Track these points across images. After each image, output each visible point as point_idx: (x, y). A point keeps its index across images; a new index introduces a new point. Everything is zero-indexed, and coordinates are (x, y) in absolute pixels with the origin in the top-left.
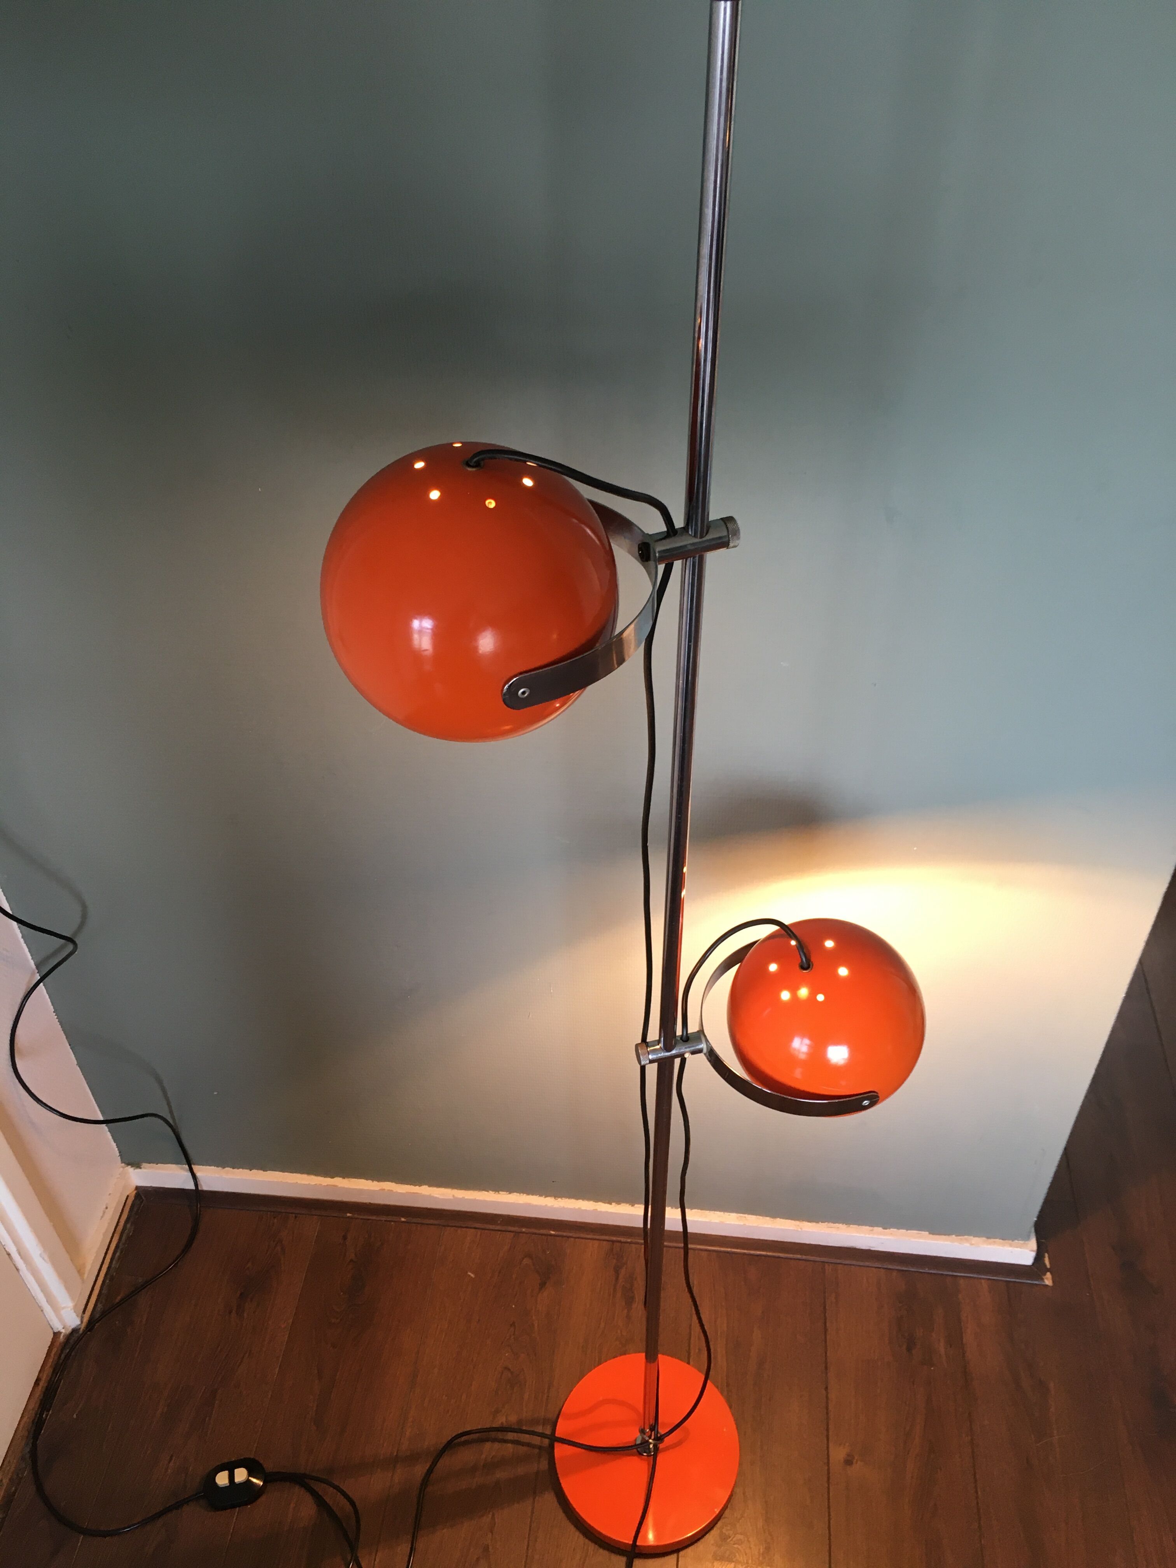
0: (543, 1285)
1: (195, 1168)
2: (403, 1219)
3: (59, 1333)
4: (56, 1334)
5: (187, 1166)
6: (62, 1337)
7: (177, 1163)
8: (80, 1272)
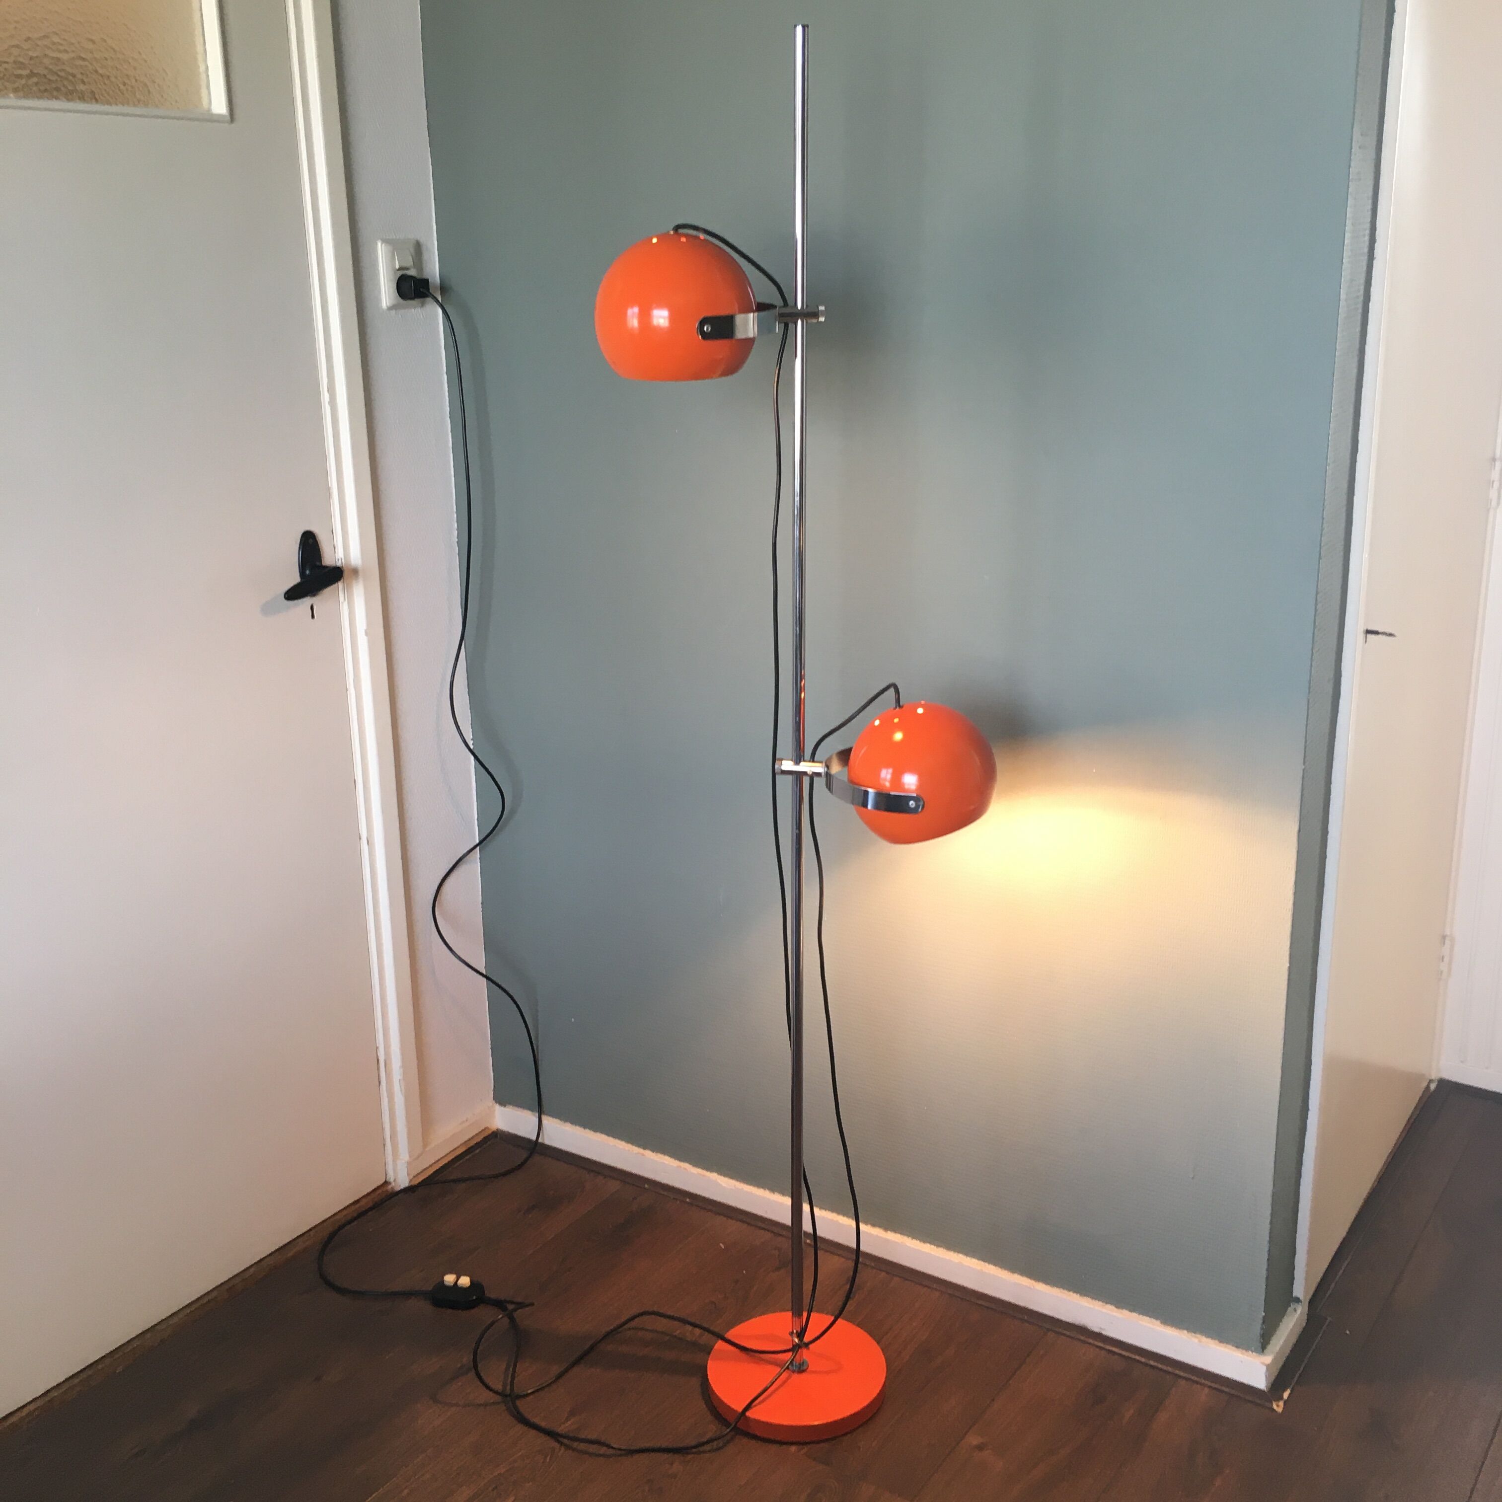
0: (778, 1269)
1: (544, 1118)
2: (688, 1200)
3: (390, 1183)
4: (386, 1183)
5: (537, 1114)
6: (390, 1187)
7: (532, 1110)
8: (425, 1145)
